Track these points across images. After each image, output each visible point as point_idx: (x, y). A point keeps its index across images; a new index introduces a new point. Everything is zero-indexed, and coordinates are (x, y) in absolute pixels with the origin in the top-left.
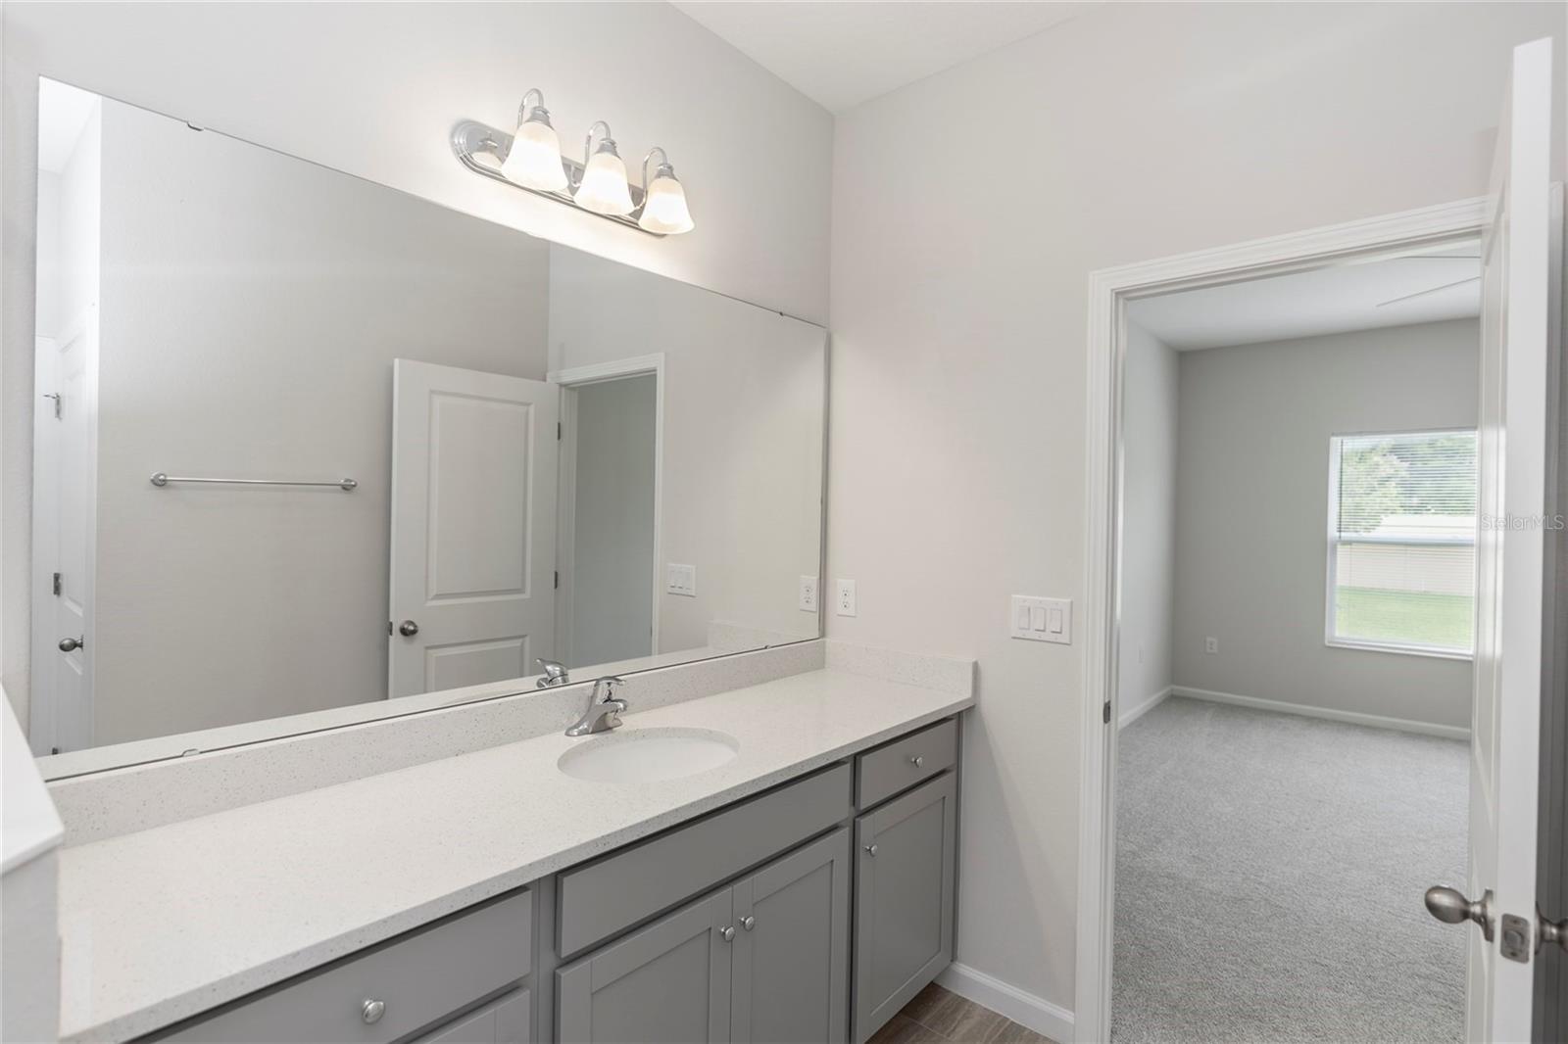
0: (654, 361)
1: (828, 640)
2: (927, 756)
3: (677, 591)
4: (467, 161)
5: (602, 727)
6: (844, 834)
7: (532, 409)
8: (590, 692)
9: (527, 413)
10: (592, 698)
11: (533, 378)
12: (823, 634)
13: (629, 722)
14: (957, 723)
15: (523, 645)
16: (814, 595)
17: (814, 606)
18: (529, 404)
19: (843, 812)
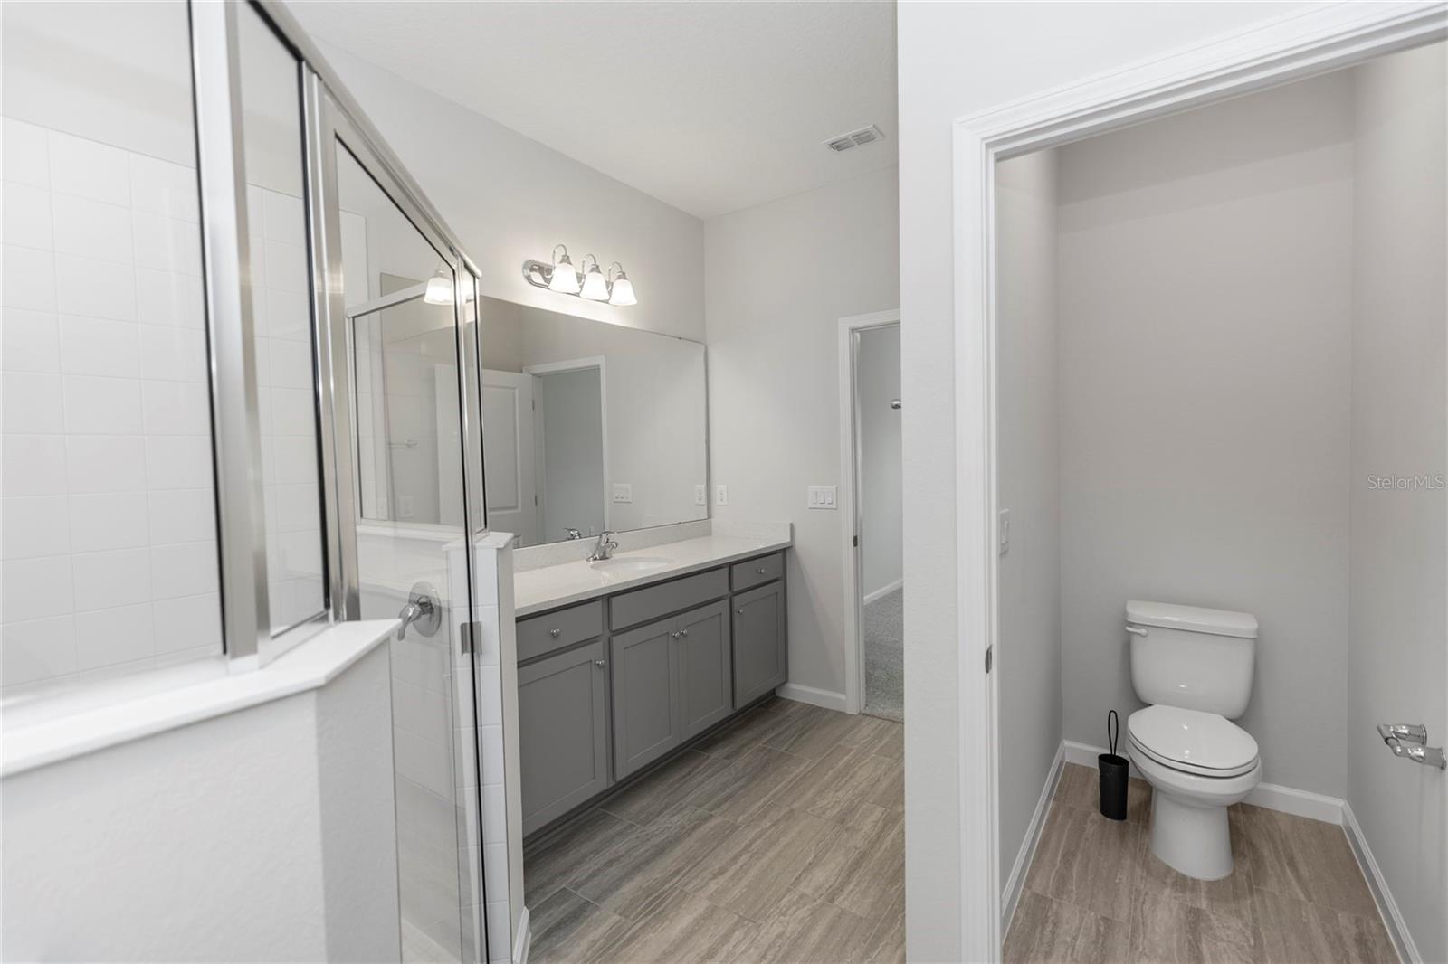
0: (599, 360)
1: (713, 520)
2: (768, 569)
3: (619, 500)
4: (529, 279)
5: (604, 558)
6: (726, 602)
7: (517, 390)
8: (597, 541)
9: (514, 394)
10: (599, 543)
11: (512, 371)
12: (710, 516)
13: (615, 556)
14: (782, 554)
15: (518, 541)
16: (704, 495)
17: (704, 501)
18: (515, 388)
19: (725, 591)
